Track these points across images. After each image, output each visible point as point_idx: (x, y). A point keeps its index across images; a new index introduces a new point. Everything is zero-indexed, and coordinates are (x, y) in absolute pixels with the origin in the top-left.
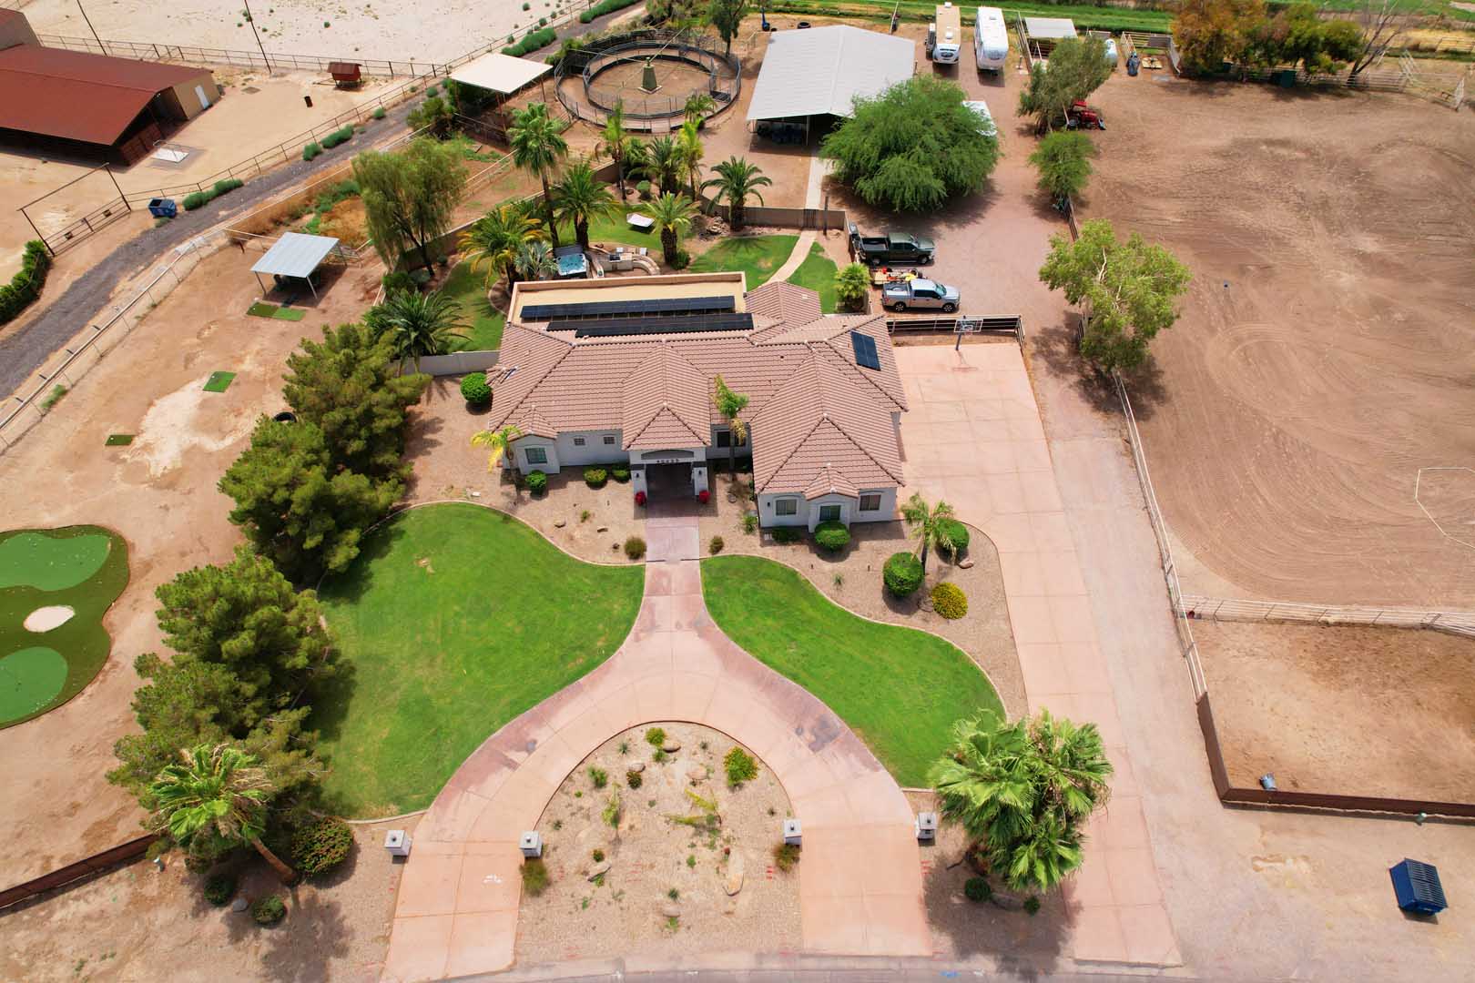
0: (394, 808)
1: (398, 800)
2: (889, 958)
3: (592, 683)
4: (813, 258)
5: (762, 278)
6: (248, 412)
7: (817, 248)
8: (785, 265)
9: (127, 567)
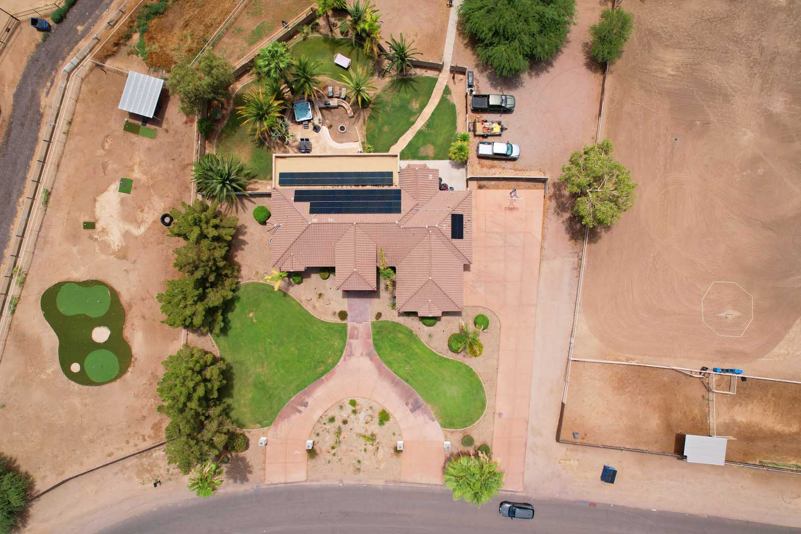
0: (258, 425)
3: (327, 379)
4: (443, 100)
5: (412, 119)
6: (146, 209)
7: (447, 91)
8: (427, 106)
9: (121, 305)
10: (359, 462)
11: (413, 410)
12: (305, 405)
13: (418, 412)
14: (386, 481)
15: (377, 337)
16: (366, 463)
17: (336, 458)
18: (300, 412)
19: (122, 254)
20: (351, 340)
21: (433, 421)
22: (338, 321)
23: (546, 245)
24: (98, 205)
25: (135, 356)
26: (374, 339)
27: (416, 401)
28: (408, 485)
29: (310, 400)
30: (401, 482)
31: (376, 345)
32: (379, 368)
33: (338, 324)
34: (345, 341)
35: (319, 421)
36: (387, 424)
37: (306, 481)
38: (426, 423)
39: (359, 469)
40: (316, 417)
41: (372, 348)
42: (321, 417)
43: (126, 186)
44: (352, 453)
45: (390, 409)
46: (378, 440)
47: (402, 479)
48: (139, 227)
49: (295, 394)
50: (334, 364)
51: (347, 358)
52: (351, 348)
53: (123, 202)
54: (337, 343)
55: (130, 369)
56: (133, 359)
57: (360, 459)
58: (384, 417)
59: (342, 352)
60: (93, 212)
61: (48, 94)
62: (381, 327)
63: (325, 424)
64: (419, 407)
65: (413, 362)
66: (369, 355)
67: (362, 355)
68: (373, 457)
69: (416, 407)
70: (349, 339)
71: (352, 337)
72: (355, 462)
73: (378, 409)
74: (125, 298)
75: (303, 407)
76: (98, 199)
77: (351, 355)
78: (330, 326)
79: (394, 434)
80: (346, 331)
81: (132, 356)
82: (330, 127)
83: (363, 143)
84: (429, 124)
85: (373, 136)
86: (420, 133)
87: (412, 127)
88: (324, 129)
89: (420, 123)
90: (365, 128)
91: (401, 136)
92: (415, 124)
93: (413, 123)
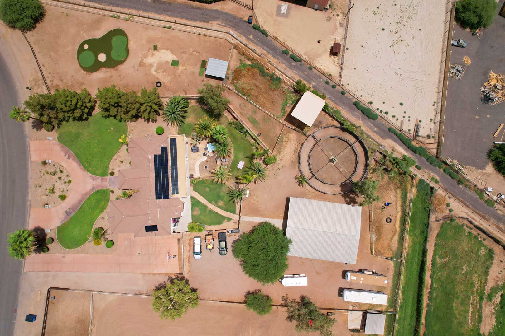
0: (58, 136)
1: (60, 136)
2: (29, 223)
3: (81, 168)
4: (224, 218)
5: (213, 202)
6: (164, 74)
7: (229, 219)
8: (220, 210)
9: (117, 65)
10: (40, 186)
11: (66, 212)
12: (69, 158)
13: (65, 214)
14: (30, 201)
15: (102, 191)
16: (40, 190)
17: (42, 175)
18: (65, 155)
19: (142, 64)
20: (100, 179)
21: (61, 223)
22: (110, 171)
23: (151, 276)
24: (166, 50)
25: (92, 74)
26: (101, 190)
27: (71, 213)
28: (28, 212)
29: (71, 160)
30: (30, 209)
31: (98, 191)
32: (86, 194)
33: (108, 172)
34: (100, 176)
35: (61, 165)
36: (59, 199)
37: (31, 161)
38: (60, 219)
39: (36, 186)
40: (63, 164)
41: (97, 189)
42: (63, 166)
43: (175, 63)
44: (45, 182)
45: (67, 200)
46: (51, 195)
47: (32, 209)
48: (155, 71)
49: (74, 153)
50: (89, 171)
51: (92, 177)
52: (97, 179)
53: (167, 62)
54: (99, 172)
55: (85, 72)
56: (90, 73)
57: (42, 187)
58: (63, 198)
59: (94, 175)
60: (162, 49)
61: (218, 24)
62: (107, 193)
63: (59, 168)
64: (68, 215)
65: (90, 210)
66: (93, 188)
67: (93, 184)
68: (43, 193)
69: (67, 213)
70: (101, 178)
71: (102, 179)
72: (40, 184)
73: (67, 194)
74: (120, 67)
75: (67, 157)
76: (169, 51)
77: (93, 179)
78: (107, 168)
79: (54, 203)
80: (105, 176)
81: (92, 72)
82: (207, 161)
83: (199, 178)
84: (211, 211)
85: (203, 183)
86: (206, 207)
87: (209, 203)
88: (205, 158)
89: (211, 206)
90: (207, 178)
91: (204, 197)
92: (210, 204)
93: (211, 203)
